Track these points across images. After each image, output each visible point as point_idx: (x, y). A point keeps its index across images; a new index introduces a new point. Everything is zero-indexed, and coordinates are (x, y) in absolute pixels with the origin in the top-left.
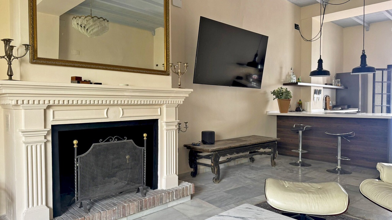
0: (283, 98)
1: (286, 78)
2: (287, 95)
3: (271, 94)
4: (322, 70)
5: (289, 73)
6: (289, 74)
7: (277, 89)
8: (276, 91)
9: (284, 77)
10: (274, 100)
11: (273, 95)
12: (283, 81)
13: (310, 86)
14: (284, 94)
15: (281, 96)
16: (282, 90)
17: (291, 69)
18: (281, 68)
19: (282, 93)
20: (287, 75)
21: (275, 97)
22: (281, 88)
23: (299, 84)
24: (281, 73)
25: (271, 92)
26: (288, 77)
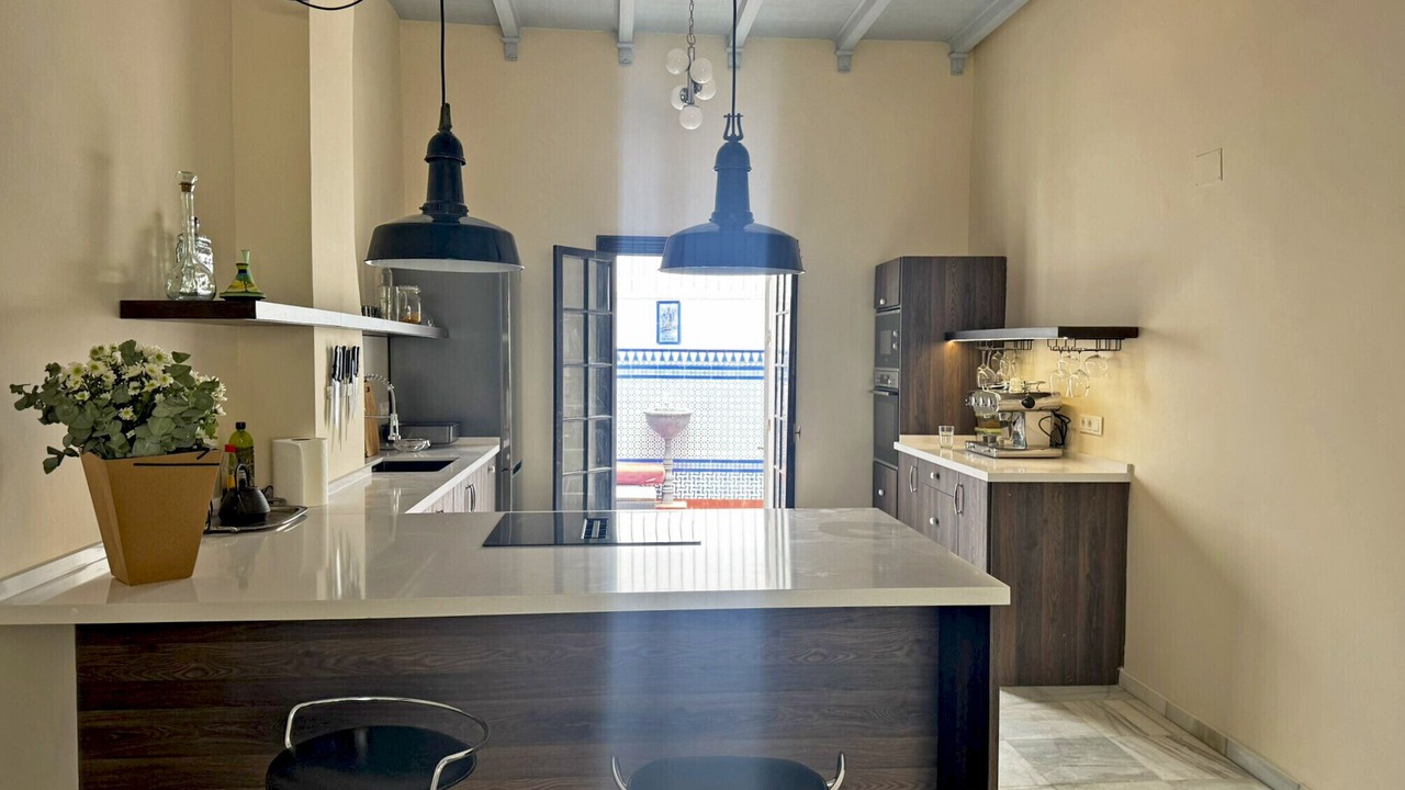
0: (147, 447)
1: (143, 258)
2: (184, 420)
3: (20, 406)
4: (462, 221)
5: (158, 217)
6: (160, 228)
7: (85, 361)
8: (75, 382)
9: (122, 248)
10: (49, 467)
11: (46, 420)
12: (116, 277)
13: (307, 330)
14: (161, 410)
15: (127, 426)
16: (134, 371)
17: (186, 187)
18: (100, 163)
19: (134, 401)
20: (146, 234)
21: (58, 433)
22: (131, 352)
23: (265, 311)
24: (98, 210)
25: (16, 389)
26: (154, 253)
